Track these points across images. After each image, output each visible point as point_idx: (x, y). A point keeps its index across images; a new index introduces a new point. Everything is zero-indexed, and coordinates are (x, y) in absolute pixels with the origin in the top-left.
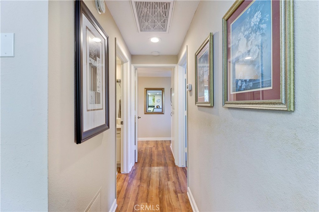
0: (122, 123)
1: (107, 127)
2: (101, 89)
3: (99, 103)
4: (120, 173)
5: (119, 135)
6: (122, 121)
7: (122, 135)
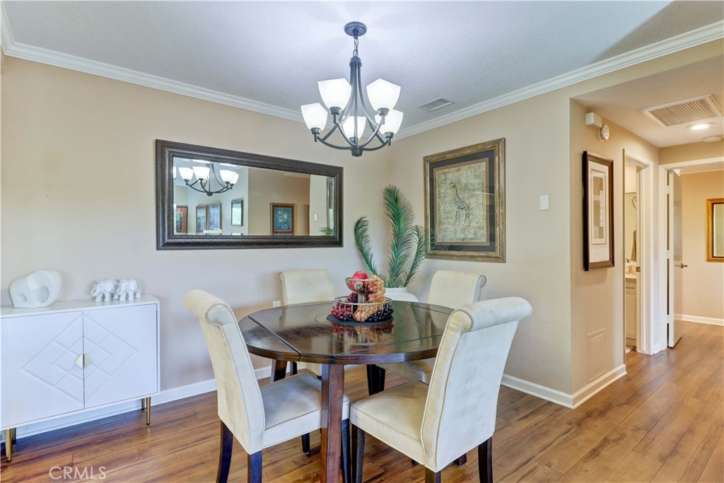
0: (638, 269)
1: (611, 263)
2: (604, 223)
3: (602, 237)
4: (636, 351)
5: (634, 290)
6: (638, 266)
7: (638, 290)
